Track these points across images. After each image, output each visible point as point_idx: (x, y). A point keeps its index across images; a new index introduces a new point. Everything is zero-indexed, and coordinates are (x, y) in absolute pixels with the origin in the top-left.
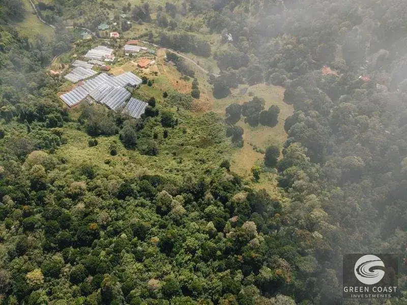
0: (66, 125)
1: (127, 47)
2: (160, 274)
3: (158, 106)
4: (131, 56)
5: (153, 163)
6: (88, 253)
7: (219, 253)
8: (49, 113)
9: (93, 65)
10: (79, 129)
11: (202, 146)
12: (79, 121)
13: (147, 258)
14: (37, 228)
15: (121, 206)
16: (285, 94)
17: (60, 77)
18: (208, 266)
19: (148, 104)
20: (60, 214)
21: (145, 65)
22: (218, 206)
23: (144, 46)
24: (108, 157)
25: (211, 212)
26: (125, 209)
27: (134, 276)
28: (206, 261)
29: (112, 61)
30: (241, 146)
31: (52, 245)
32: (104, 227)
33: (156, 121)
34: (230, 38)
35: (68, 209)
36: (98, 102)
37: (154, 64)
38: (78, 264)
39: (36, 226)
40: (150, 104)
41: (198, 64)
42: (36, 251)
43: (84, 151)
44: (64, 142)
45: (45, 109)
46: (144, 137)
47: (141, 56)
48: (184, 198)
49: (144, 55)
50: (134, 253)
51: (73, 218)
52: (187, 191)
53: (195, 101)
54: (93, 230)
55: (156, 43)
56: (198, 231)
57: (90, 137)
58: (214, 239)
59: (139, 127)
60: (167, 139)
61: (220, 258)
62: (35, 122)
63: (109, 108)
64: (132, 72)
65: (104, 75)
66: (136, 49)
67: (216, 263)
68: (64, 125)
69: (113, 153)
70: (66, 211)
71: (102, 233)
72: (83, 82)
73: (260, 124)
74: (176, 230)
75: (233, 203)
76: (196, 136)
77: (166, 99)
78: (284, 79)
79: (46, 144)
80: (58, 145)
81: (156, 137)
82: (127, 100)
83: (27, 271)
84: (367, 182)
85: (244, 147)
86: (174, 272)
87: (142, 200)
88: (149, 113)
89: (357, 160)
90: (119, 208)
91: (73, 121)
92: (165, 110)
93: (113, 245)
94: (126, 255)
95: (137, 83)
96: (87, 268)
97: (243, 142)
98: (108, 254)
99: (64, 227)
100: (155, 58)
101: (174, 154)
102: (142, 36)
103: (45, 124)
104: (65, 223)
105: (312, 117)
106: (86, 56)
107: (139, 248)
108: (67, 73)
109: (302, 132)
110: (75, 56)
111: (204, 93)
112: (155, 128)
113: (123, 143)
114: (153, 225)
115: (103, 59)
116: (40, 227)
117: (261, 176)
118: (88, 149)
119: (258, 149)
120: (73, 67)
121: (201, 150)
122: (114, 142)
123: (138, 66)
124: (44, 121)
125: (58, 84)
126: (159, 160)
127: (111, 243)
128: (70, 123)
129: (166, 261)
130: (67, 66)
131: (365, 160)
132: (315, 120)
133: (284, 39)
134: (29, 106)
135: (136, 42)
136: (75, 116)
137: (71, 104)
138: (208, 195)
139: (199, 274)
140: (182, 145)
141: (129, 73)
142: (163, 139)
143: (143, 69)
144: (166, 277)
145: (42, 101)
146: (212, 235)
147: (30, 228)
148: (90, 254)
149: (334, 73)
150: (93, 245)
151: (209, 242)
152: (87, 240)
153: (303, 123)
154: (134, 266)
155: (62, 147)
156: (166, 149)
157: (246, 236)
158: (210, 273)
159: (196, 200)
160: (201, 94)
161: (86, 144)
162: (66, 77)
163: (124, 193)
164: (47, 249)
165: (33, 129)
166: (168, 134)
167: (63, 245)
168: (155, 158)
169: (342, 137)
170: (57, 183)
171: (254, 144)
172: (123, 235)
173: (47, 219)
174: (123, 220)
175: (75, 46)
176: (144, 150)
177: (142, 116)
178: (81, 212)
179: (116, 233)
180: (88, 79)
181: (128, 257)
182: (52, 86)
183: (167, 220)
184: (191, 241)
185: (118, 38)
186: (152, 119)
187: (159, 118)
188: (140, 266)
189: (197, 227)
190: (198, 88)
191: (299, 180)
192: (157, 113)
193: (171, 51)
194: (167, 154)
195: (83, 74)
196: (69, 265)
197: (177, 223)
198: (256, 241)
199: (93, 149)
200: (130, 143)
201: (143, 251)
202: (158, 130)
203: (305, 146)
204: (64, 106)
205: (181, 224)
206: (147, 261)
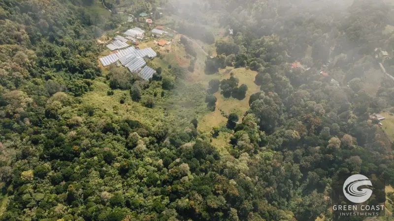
0: (97, 78)
1: (154, 31)
2: (113, 189)
3: (162, 74)
4: (155, 37)
5: (148, 113)
6: (68, 165)
7: (159, 182)
8: (86, 69)
9: (127, 40)
10: (105, 82)
11: (186, 107)
12: (107, 77)
13: (107, 176)
14: (40, 143)
15: (102, 138)
16: (256, 77)
17: (104, 45)
18: (149, 190)
19: (155, 71)
20: (57, 136)
21: (163, 44)
22: (171, 149)
23: (167, 31)
24: (117, 103)
25: (164, 152)
26: (104, 140)
27: (94, 187)
28: (148, 186)
29: (141, 39)
30: (214, 110)
31: (45, 156)
32: (84, 150)
33: (158, 84)
34: (231, 32)
35: (64, 134)
36: (123, 66)
37: (169, 44)
38: (59, 171)
39: (40, 141)
40: (157, 72)
41: (202, 48)
42: (34, 158)
43: (102, 98)
44: (91, 90)
45: (84, 65)
46: (147, 94)
47: (163, 38)
48: (150, 140)
49: (164, 37)
50: (100, 171)
51: (66, 140)
52: (153, 135)
53: (190, 74)
54: (74, 150)
55: (176, 30)
56: (151, 164)
57: (110, 89)
58: (160, 172)
59: (146, 87)
60: (163, 98)
61: (159, 186)
62: (77, 74)
63: (130, 71)
64: (152, 48)
65: (132, 48)
66: (160, 32)
67: (154, 189)
68: (96, 79)
69: (122, 102)
70: (63, 135)
71: (82, 154)
72: (117, 51)
73: (231, 97)
74: (134, 161)
75: (181, 149)
76: (184, 99)
77: (169, 70)
78: (260, 66)
79: (76, 89)
80: (86, 91)
81: (155, 95)
82: (143, 67)
83: (23, 170)
84: (299, 151)
85: (215, 111)
86: (123, 190)
87: (119, 136)
88: (155, 78)
89: (295, 134)
90: (100, 139)
91: (103, 77)
92: (167, 77)
93: (86, 163)
94: (94, 172)
95: (153, 56)
96: (63, 175)
97: (214, 108)
98: (81, 169)
99: (57, 146)
100: (171, 40)
101: (165, 109)
102: (167, 24)
103: (82, 75)
104: (59, 143)
105: (270, 97)
106: (125, 33)
107: (104, 168)
108: (109, 43)
109: (259, 106)
110: (118, 32)
111: (197, 69)
112: (157, 89)
113: (131, 96)
114: (120, 155)
115: (136, 37)
116: (42, 143)
117: (220, 133)
118: (106, 96)
119: (224, 115)
120: (114, 40)
121: (184, 109)
122: (125, 94)
123: (158, 44)
124: (82, 73)
125: (101, 50)
126: (153, 112)
127: (86, 161)
128: (100, 78)
129: (120, 181)
130: (110, 39)
131: (301, 134)
132: (272, 99)
133: (272, 37)
134: (74, 62)
135: (161, 27)
136: (105, 73)
137: (105, 65)
138: (167, 141)
139: (141, 194)
140: (172, 103)
141: (150, 49)
142: (160, 97)
143: (161, 47)
144: (116, 192)
145: (84, 60)
146: (159, 169)
147: (35, 142)
148: (69, 167)
149: (302, 67)
150: (73, 161)
151: (156, 174)
152: (69, 157)
153: (262, 100)
154: (96, 181)
155: (89, 93)
156: (160, 105)
157: (178, 174)
158: (148, 196)
159: (158, 142)
160: (195, 69)
161: (105, 93)
162: (108, 46)
163: (107, 129)
164: (42, 158)
165: (74, 78)
166: (165, 94)
167: (53, 157)
168: (150, 110)
169: (291, 115)
170: (65, 115)
171: (223, 110)
172: (95, 158)
173: (48, 138)
174: (100, 148)
175: (120, 26)
176: (144, 103)
177: (150, 79)
178: (73, 137)
179: (92, 155)
180: (121, 49)
181: (94, 173)
182: (94, 51)
183: (131, 153)
184: (141, 170)
185: (150, 23)
186: (156, 82)
187: (161, 83)
188: (101, 181)
189: (151, 161)
190: (194, 65)
191: (242, 140)
192: (160, 79)
193: (185, 36)
194: (160, 108)
195: (120, 45)
196: (53, 171)
197: (137, 156)
198: (186, 178)
199: (109, 97)
200: (136, 97)
201: (106, 171)
202: (158, 91)
203: (259, 117)
204: (99, 66)
205: (139, 158)
206: (107, 178)
